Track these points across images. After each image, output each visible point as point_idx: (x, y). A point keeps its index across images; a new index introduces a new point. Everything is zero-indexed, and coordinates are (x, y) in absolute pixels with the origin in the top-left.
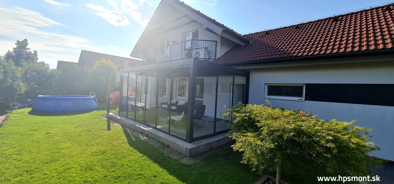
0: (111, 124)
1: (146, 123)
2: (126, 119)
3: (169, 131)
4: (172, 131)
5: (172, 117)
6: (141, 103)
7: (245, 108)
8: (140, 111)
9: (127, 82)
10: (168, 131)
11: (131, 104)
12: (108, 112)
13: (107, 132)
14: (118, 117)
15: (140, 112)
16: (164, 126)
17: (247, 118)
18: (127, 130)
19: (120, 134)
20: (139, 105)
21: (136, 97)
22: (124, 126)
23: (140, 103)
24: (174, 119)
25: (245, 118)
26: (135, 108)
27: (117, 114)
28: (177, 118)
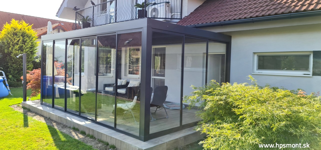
0: (29, 118)
1: (82, 115)
2: (52, 109)
3: (115, 124)
4: (119, 125)
5: (119, 105)
6: (73, 85)
7: (219, 88)
8: (72, 97)
9: (52, 55)
10: (113, 125)
11: (59, 88)
12: (25, 100)
13: (23, 130)
14: (39, 106)
15: (72, 100)
16: (108, 118)
17: (222, 102)
18: (53, 126)
19: (43, 131)
20: (71, 88)
21: (66, 77)
22: (48, 119)
23: (71, 86)
24: (122, 108)
25: (219, 102)
26: (65, 94)
27: (38, 103)
28: (127, 105)
